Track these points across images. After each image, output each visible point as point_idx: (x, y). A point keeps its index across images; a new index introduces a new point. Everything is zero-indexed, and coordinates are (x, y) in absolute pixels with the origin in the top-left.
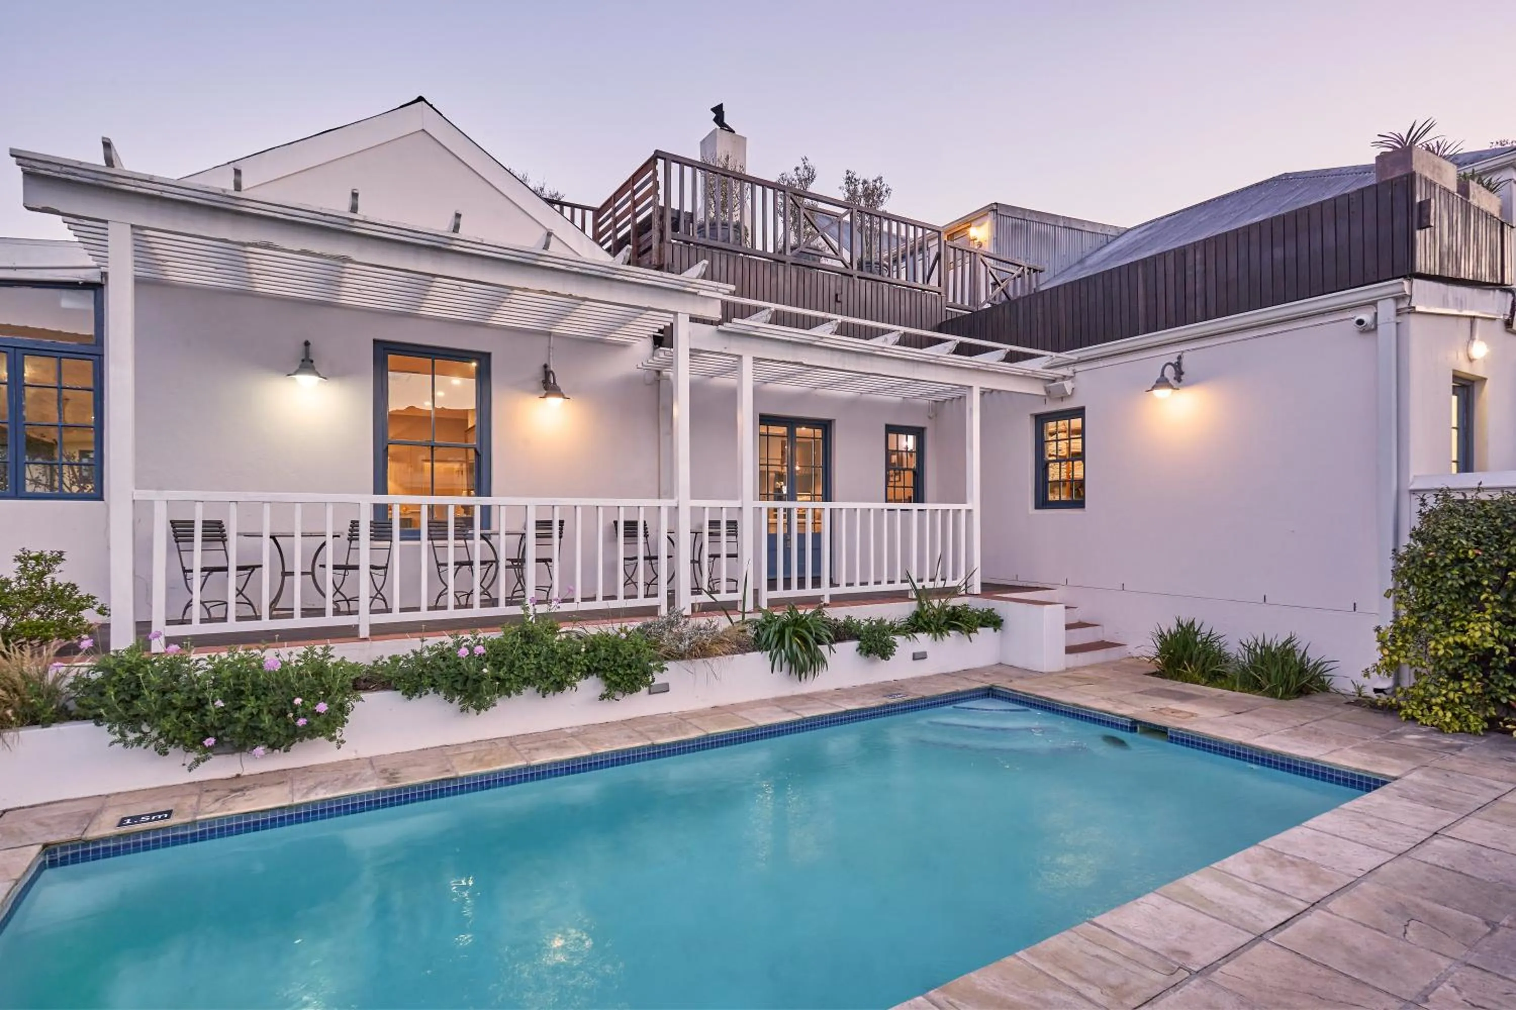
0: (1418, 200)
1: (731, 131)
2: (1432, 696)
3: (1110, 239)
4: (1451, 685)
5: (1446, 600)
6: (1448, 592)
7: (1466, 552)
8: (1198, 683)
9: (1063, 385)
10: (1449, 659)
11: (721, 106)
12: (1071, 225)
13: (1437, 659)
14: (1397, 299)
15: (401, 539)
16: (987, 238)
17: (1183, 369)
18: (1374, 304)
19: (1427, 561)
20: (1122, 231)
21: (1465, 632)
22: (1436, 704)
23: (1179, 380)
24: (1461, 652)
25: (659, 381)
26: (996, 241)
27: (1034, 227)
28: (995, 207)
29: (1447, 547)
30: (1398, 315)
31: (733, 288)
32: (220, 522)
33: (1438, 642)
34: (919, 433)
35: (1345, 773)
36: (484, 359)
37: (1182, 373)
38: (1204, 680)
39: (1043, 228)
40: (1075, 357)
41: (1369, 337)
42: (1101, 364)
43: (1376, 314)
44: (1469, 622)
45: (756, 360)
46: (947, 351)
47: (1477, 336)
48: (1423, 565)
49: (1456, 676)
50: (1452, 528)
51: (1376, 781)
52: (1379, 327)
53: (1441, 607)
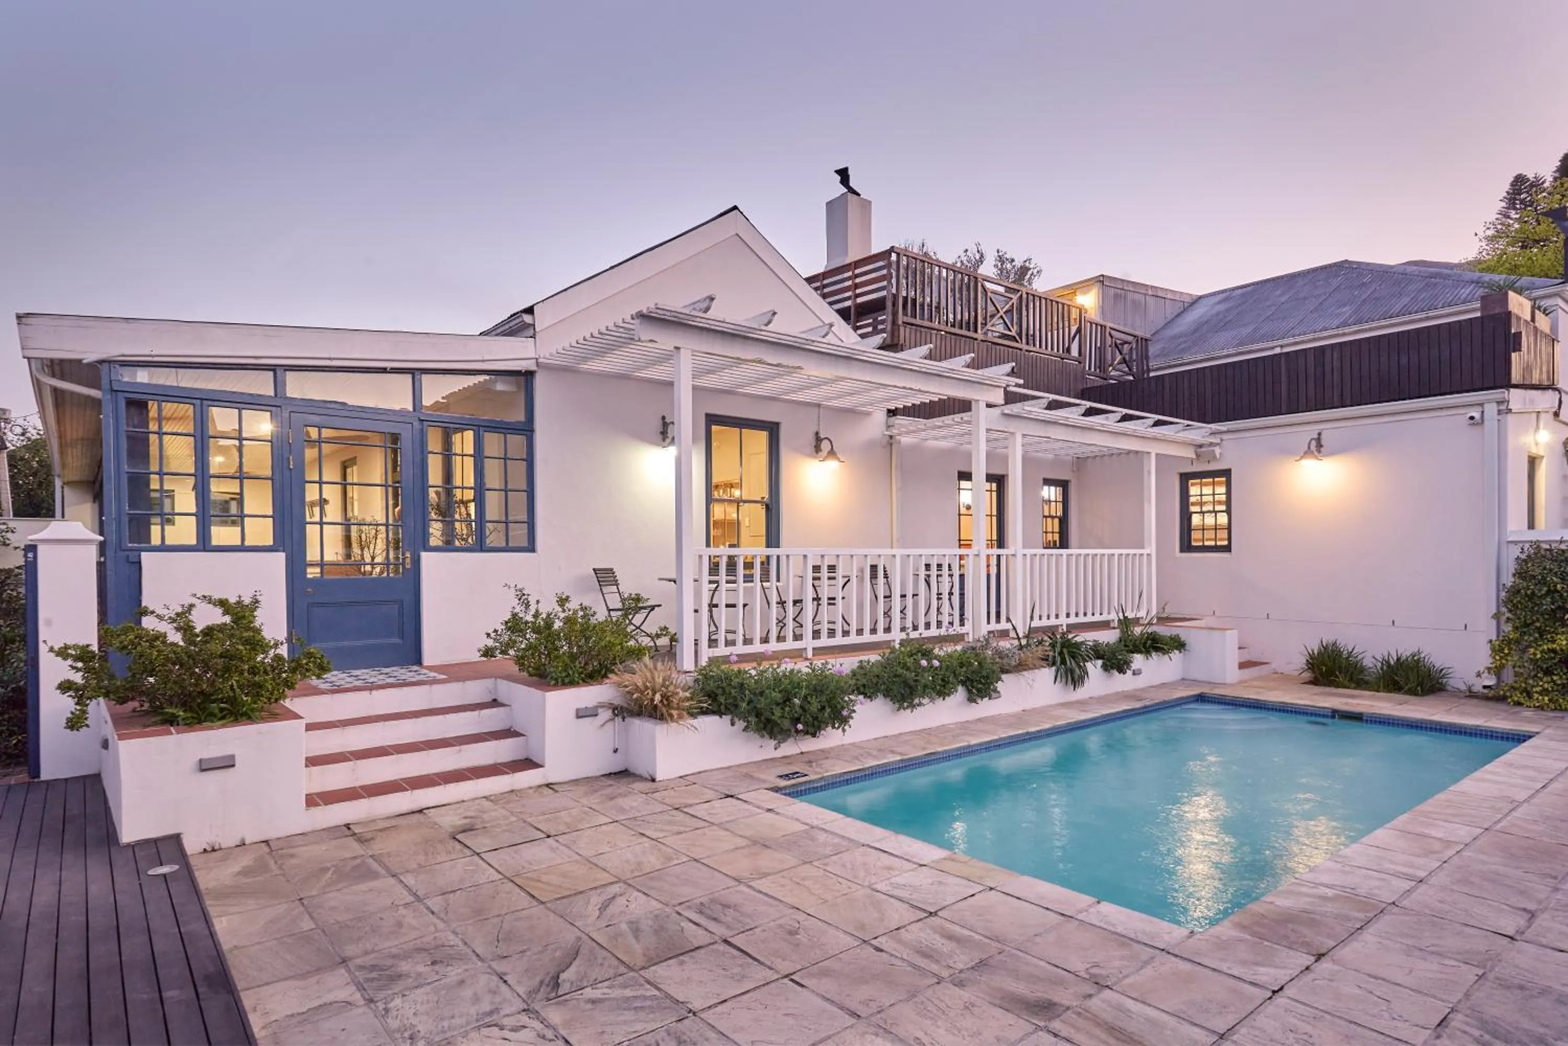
0: (1513, 331)
1: (858, 195)
2: (1533, 686)
3: (1186, 305)
4: (1545, 679)
5: (1541, 620)
6: (1542, 614)
7: (1555, 586)
8: (1348, 688)
9: (1213, 451)
10: (1543, 659)
11: (846, 169)
12: (1157, 294)
13: (1534, 661)
14: (1498, 403)
15: (745, 582)
16: (1093, 306)
17: (1323, 442)
18: (1482, 405)
19: (1529, 592)
20: (1195, 298)
21: (1554, 641)
22: (1537, 692)
23: (1319, 452)
24: (1553, 655)
25: (891, 444)
26: (1103, 310)
27: (1130, 296)
28: (1101, 279)
29: (1543, 582)
30: (1499, 414)
31: (1021, 382)
32: (612, 569)
33: (1536, 649)
34: (1064, 485)
35: (1502, 733)
36: (773, 429)
37: (1321, 446)
38: (1353, 685)
39: (1136, 296)
40: (1225, 429)
41: (1477, 430)
42: (1247, 434)
43: (1483, 412)
44: (1557, 634)
45: (1024, 436)
46: (1146, 425)
47: (1541, 426)
48: (1526, 595)
49: (1548, 672)
50: (1545, 569)
51: (1524, 736)
52: (1486, 422)
53: (1538, 624)
